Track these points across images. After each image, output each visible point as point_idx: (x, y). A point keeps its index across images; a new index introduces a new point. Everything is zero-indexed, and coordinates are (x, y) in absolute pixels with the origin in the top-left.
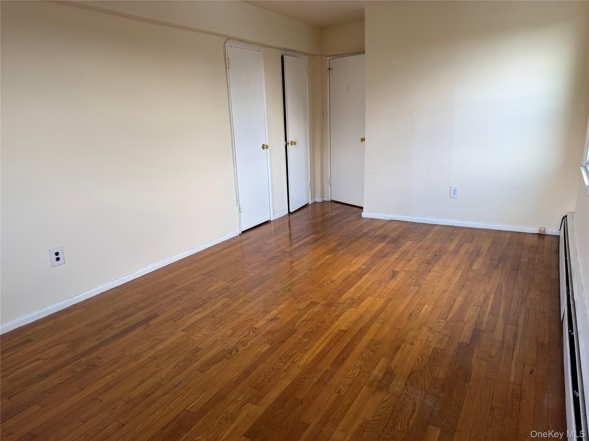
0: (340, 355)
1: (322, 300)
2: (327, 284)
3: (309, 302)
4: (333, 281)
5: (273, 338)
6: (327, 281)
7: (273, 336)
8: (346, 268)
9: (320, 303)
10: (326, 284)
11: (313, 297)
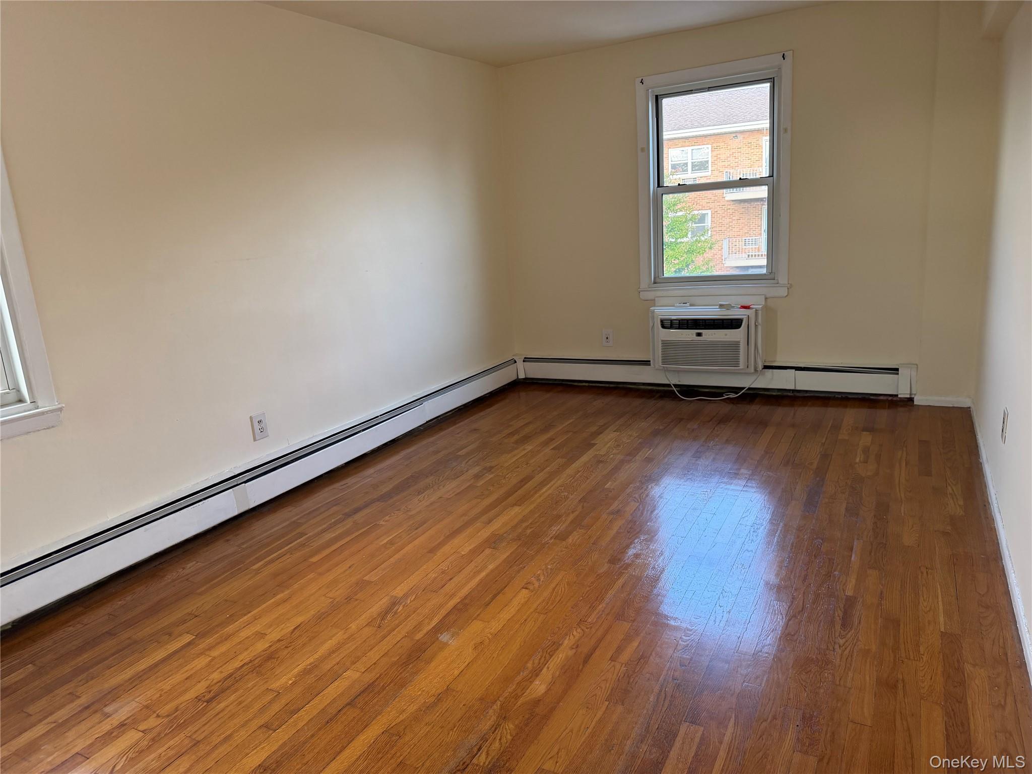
0: (524, 485)
1: (547, 543)
2: (539, 580)
3: (570, 540)
4: (526, 588)
5: (606, 494)
6: (539, 587)
7: (606, 495)
8: (492, 631)
9: (551, 538)
10: (542, 578)
11: (564, 549)
